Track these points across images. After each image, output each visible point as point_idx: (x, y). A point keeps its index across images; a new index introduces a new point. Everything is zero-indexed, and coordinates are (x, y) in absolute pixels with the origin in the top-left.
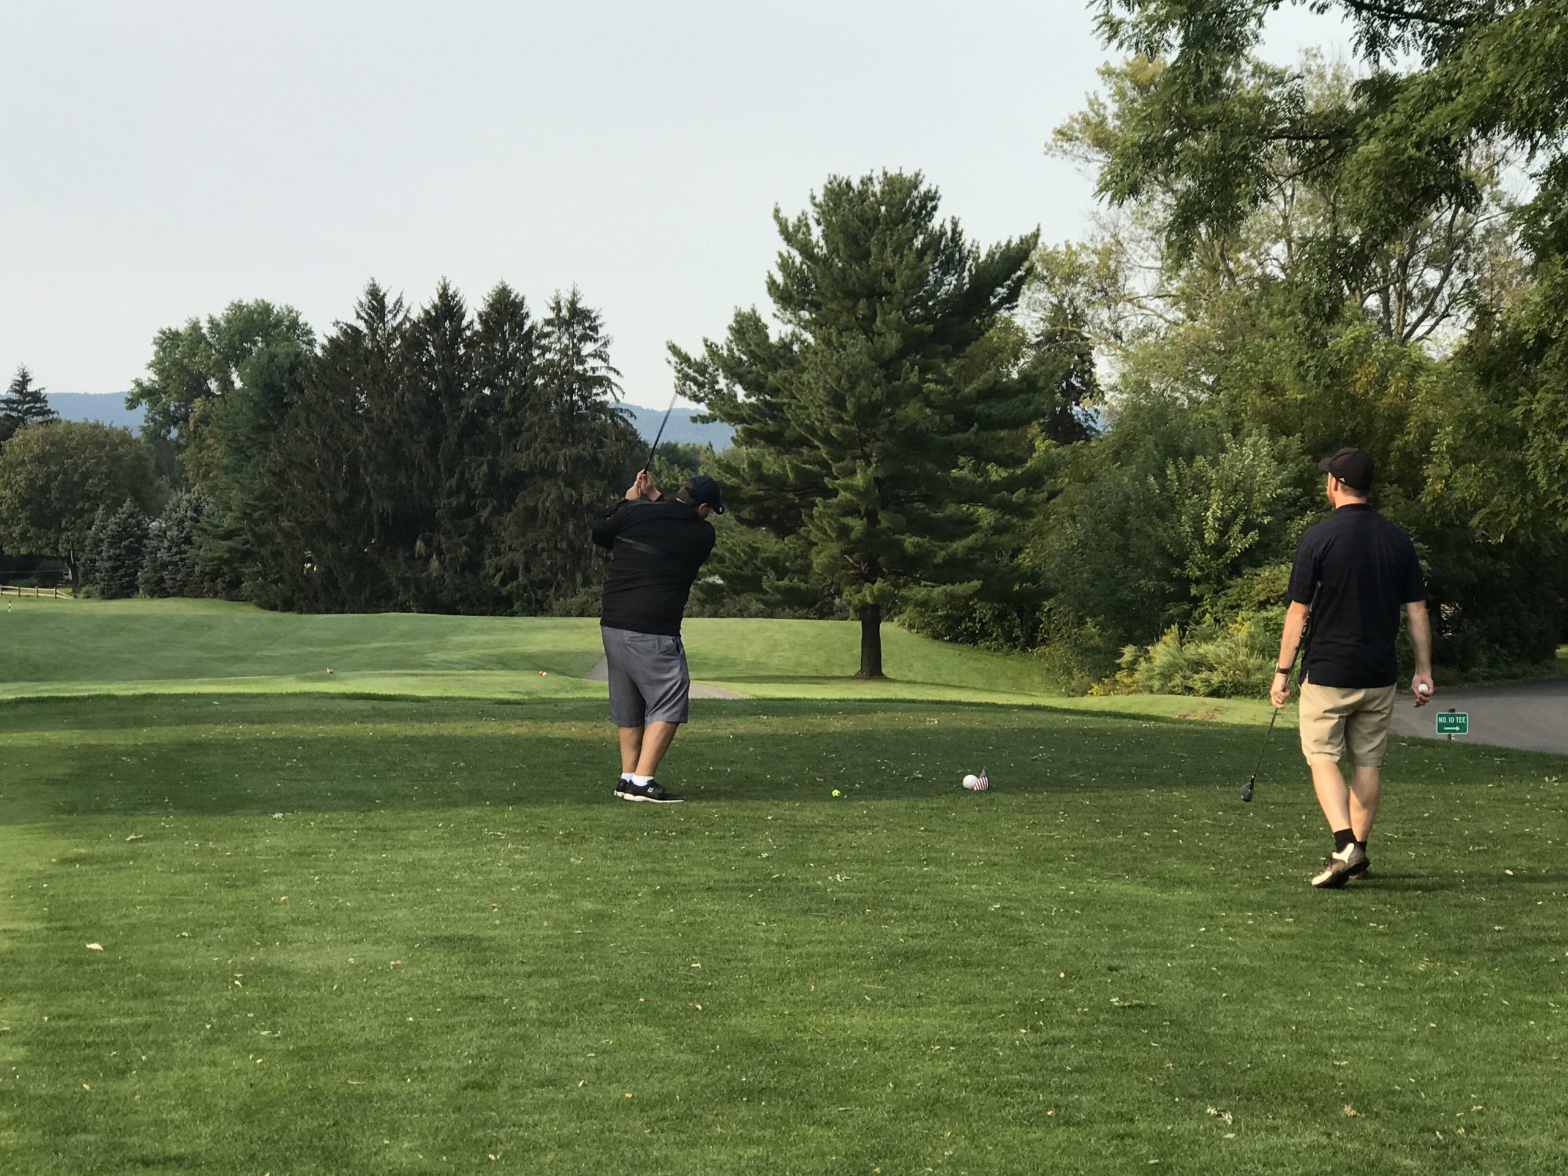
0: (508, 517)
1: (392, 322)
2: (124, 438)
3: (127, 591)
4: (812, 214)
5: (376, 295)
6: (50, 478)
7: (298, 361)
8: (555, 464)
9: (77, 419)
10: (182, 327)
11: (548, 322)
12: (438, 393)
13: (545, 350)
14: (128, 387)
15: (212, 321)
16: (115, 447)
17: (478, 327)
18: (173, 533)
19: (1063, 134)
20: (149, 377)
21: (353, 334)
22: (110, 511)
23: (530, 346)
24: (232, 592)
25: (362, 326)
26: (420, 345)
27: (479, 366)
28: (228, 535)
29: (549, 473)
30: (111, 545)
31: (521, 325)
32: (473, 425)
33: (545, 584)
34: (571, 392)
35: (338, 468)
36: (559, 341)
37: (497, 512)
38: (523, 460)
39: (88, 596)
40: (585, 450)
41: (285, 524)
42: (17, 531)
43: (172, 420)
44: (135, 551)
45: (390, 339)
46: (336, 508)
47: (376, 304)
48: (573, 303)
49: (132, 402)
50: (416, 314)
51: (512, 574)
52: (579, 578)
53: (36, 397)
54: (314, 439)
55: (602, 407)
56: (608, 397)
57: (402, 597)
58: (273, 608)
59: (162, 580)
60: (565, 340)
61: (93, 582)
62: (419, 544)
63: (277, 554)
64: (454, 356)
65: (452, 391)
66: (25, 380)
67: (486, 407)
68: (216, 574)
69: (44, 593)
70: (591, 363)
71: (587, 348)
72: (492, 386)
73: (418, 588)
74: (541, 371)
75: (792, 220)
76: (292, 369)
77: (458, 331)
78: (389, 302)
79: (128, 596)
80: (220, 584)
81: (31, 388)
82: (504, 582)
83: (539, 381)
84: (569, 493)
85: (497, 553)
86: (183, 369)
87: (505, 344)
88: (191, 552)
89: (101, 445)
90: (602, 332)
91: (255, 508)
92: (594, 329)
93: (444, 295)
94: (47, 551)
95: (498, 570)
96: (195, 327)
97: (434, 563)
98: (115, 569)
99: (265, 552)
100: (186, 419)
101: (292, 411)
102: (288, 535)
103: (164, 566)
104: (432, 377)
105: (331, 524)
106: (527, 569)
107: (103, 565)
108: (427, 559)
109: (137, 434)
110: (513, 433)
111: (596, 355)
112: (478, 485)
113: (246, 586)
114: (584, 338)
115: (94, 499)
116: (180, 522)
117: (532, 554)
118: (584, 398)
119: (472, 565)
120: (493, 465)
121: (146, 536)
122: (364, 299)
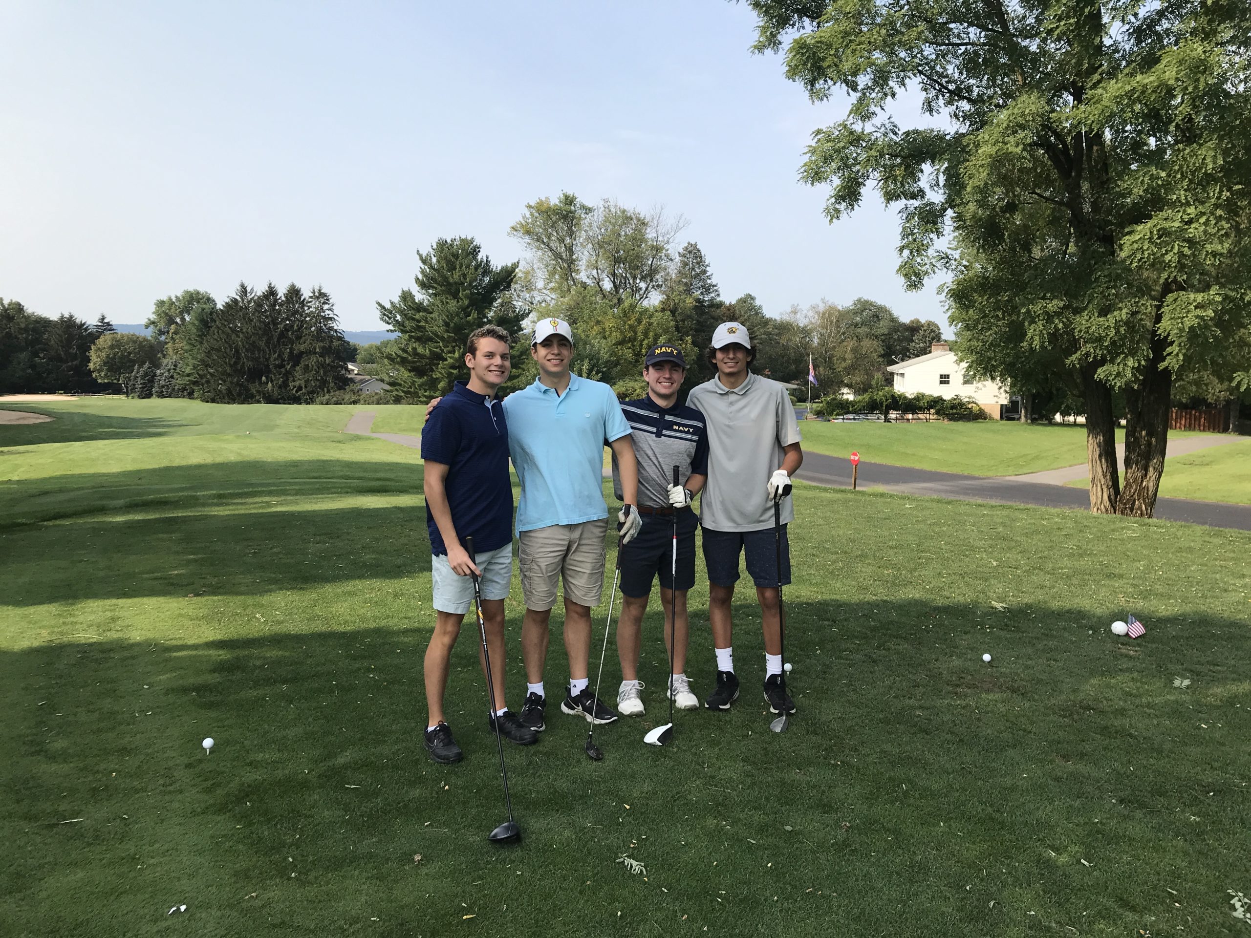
0: (298, 368)
1: (250, 297)
2: (145, 340)
3: (149, 396)
4: (432, 252)
5: (243, 286)
6: (115, 355)
7: (213, 311)
8: (315, 349)
9: (126, 332)
10: (165, 299)
11: (311, 297)
12: (269, 323)
13: (309, 307)
14: (144, 321)
15: (176, 297)
16: (141, 342)
17: (283, 298)
18: (166, 374)
19: (514, 229)
20: (153, 317)
21: (235, 301)
22: (140, 367)
23: (303, 306)
24: (191, 395)
25: (238, 298)
26: (261, 306)
27: (284, 313)
28: (188, 375)
29: (312, 352)
30: (142, 379)
31: (300, 298)
32: (282, 335)
33: (313, 392)
34: (320, 323)
35: (231, 350)
36: (314, 304)
37: (294, 366)
38: (302, 347)
39: (133, 398)
40: (327, 344)
41: (211, 371)
42: (103, 374)
43: (161, 333)
44: (151, 381)
45: (249, 302)
46: (231, 366)
47: (244, 290)
48: (320, 290)
49: (147, 327)
50: (259, 293)
51: (300, 388)
52: (325, 390)
53: (108, 324)
54: (221, 339)
55: (331, 329)
56: (334, 325)
57: (257, 398)
58: (207, 402)
59: (162, 392)
60: (317, 304)
61: (135, 392)
62: (264, 378)
63: (208, 382)
64: (274, 309)
65: (275, 322)
66: (103, 318)
67: (287, 329)
68: (184, 389)
69: (115, 397)
70: (327, 312)
71: (326, 307)
72: (290, 320)
73: (264, 394)
74: (308, 315)
75: (424, 255)
76: (211, 313)
77: (276, 300)
78: (248, 289)
79: (149, 398)
80: (185, 393)
81: (106, 321)
82: (297, 392)
83: (308, 319)
84: (320, 359)
85: (294, 381)
86: (166, 314)
87: (294, 305)
88: (174, 381)
89: (135, 342)
90: (331, 301)
91: (198, 365)
92: (328, 300)
93: (270, 287)
94: (115, 381)
95: (294, 387)
96: (170, 299)
97: (270, 385)
98: (143, 388)
99: (204, 381)
100: (168, 332)
101: (212, 330)
102: (212, 375)
103: (163, 387)
104: (267, 317)
105: (228, 371)
106: (306, 387)
107: (139, 386)
108: (267, 383)
109: (150, 338)
110: (299, 338)
111: (329, 309)
112: (286, 356)
113: (196, 395)
114: (324, 303)
115: (134, 362)
116: (169, 370)
117: (307, 381)
118: (325, 325)
119: (285, 385)
120: (292, 349)
121: (155, 375)
122: (239, 288)
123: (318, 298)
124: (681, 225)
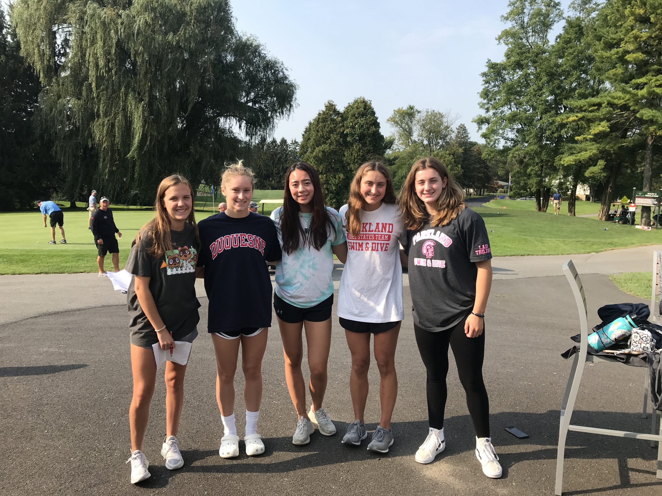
123: (294, 144)
124: (458, 117)
